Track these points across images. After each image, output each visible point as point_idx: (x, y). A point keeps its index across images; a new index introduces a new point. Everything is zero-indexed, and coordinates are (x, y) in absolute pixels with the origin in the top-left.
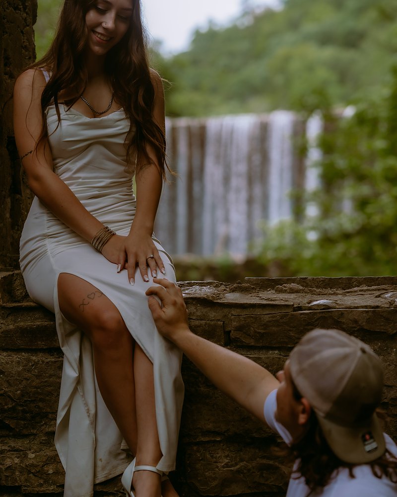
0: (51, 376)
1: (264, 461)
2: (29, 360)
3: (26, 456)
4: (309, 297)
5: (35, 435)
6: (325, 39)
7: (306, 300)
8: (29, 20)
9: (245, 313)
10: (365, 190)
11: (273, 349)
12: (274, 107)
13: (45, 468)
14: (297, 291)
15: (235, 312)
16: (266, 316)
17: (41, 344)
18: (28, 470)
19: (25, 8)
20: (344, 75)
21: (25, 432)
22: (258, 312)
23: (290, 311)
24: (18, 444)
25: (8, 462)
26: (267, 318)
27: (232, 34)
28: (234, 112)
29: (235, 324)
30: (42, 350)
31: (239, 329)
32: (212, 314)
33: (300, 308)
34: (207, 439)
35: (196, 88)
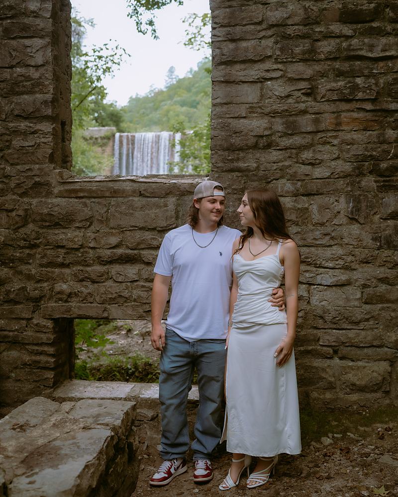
0: (77, 207)
1: (153, 236)
2: (68, 201)
3: (67, 235)
4: (169, 180)
5: (70, 228)
6: (183, 104)
7: (168, 181)
8: (69, 79)
9: (146, 185)
10: (197, 162)
11: (156, 197)
12: (162, 130)
13: (74, 239)
14: (165, 178)
15: (143, 184)
16: (154, 186)
17: (73, 195)
18: (68, 240)
19: (68, 74)
20: (190, 118)
21: (67, 226)
22: (151, 184)
23: (162, 184)
24: (64, 231)
25: (61, 237)
26: (154, 187)
27: (146, 99)
28: (146, 131)
29: (143, 188)
30: (73, 197)
31: (144, 190)
32: (135, 185)
33: (166, 184)
34: (132, 229)
35: (131, 122)
